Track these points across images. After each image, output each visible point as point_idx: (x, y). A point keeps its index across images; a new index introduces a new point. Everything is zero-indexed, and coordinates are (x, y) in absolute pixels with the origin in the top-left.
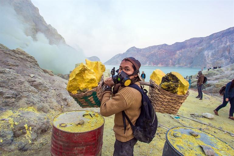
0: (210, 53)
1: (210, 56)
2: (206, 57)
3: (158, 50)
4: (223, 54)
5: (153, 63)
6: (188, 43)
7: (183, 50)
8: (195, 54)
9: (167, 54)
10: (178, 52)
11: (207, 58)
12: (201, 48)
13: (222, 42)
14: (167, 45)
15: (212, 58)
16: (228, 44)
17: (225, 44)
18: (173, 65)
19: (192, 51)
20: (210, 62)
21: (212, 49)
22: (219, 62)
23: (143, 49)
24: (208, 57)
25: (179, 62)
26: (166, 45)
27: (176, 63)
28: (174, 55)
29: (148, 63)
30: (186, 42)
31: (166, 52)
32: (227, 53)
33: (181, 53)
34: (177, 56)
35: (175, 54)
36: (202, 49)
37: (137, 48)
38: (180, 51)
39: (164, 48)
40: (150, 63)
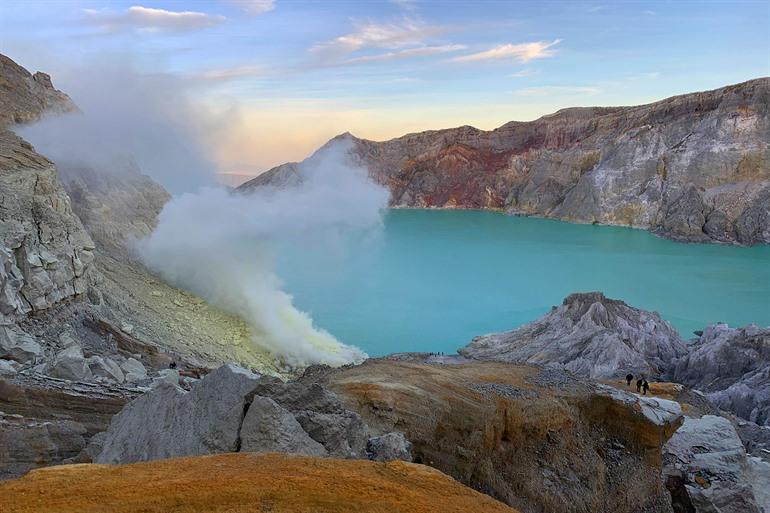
0: (611, 179)
1: (610, 187)
2: (599, 191)
3: (442, 149)
4: (646, 181)
5: (426, 199)
6: (551, 129)
7: (533, 152)
8: (571, 173)
9: (474, 162)
10: (515, 159)
11: (602, 192)
12: (587, 154)
13: (645, 144)
14: (477, 131)
15: (615, 195)
16: (662, 152)
17: (655, 153)
18: (500, 206)
19: (560, 163)
20: (611, 207)
21: (616, 166)
22: (634, 208)
23: (384, 143)
24: (605, 190)
25: (516, 197)
26: (471, 131)
27: (507, 201)
28: (503, 167)
29: (406, 196)
30: (544, 125)
31: (472, 158)
32: (657, 182)
33: (525, 163)
34: (510, 173)
35: (506, 166)
36: (590, 158)
37: (358, 140)
38: (524, 156)
39: (464, 142)
40: (414, 197)
